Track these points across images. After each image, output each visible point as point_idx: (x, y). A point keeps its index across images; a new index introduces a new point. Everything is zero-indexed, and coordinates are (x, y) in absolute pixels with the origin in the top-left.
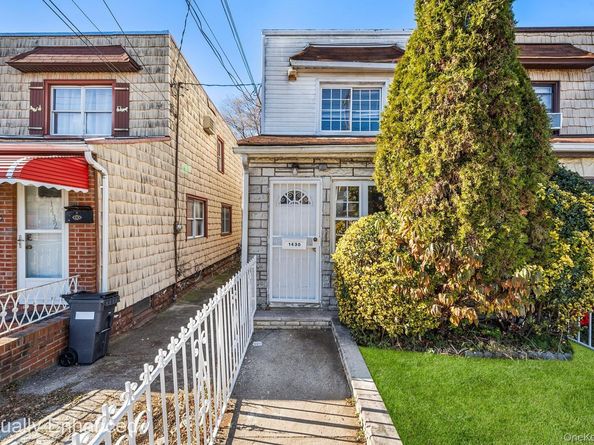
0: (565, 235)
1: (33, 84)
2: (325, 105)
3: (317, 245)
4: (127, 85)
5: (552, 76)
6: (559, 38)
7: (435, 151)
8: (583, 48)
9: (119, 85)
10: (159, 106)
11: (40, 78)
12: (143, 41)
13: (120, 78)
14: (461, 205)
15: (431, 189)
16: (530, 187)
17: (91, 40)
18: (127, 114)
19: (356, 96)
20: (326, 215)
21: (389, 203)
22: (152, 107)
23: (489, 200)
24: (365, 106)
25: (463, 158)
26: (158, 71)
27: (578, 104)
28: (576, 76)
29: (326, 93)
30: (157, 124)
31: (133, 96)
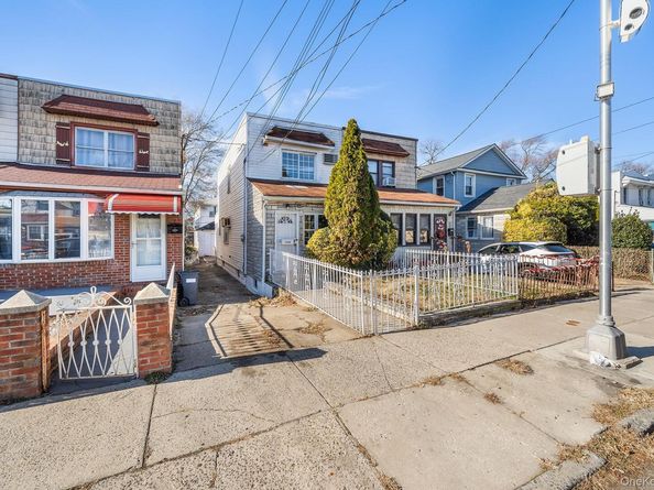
0: (382, 234)
1: (58, 124)
2: (284, 162)
3: (297, 242)
4: (148, 135)
5: (392, 159)
6: (394, 141)
7: (347, 207)
8: (404, 148)
9: (140, 134)
10: (174, 153)
11: (66, 120)
12: (160, 106)
13: (142, 129)
14: (354, 224)
15: (346, 220)
16: (372, 220)
17: (115, 97)
18: (148, 155)
19: (301, 158)
20: (301, 228)
21: (330, 222)
22: (168, 152)
23: (362, 224)
24: (306, 165)
25: (355, 211)
26: (173, 127)
27: (403, 174)
28: (402, 160)
29: (284, 155)
30: (172, 165)
31: (152, 143)
